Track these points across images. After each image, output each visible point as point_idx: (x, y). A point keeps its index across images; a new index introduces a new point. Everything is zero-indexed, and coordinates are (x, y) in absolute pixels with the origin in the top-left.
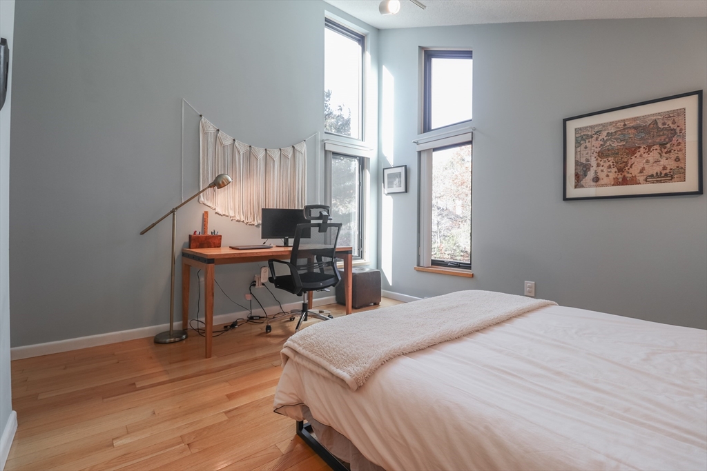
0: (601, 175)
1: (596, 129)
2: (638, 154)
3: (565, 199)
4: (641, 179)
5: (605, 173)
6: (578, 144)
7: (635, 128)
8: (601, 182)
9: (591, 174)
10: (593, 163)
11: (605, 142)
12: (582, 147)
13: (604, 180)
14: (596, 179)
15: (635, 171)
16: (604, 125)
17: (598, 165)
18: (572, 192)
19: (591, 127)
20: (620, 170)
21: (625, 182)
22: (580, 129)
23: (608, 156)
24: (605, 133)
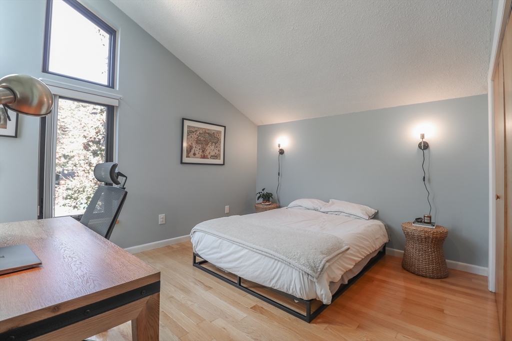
0: (197, 153)
1: (196, 129)
2: (208, 146)
3: (182, 163)
4: (209, 157)
5: (198, 152)
6: (188, 135)
7: (208, 134)
8: (196, 156)
9: (193, 152)
10: (194, 146)
11: (199, 136)
12: (190, 136)
13: (197, 155)
14: (194, 154)
15: (207, 153)
16: (198, 128)
17: (196, 147)
18: (185, 160)
19: (194, 127)
20: (203, 151)
21: (204, 157)
22: (190, 126)
23: (199, 144)
24: (198, 133)
